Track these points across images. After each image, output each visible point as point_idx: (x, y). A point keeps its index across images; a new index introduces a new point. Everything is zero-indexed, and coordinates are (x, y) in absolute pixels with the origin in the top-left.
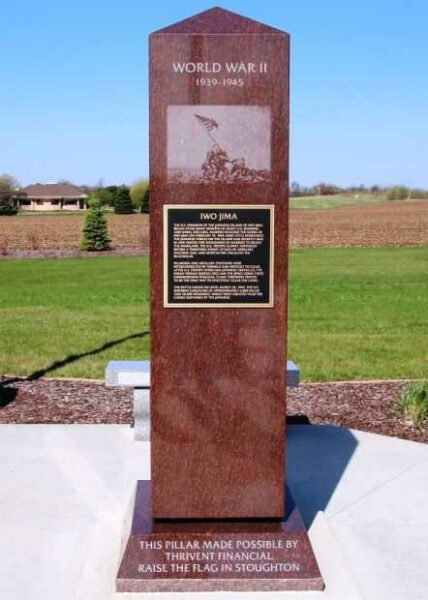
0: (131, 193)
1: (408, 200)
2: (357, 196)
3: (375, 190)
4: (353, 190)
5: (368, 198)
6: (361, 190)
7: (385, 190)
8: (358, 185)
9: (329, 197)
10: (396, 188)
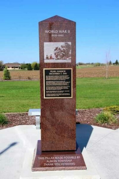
0: (31, 65)
1: (100, 66)
2: (88, 65)
3: (92, 64)
4: (87, 64)
5: (90, 66)
6: (89, 64)
7: (95, 64)
8: (88, 63)
9: (81, 66)
10: (97, 63)
